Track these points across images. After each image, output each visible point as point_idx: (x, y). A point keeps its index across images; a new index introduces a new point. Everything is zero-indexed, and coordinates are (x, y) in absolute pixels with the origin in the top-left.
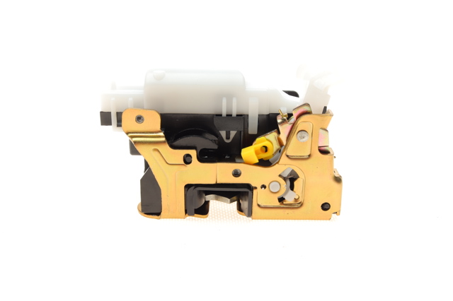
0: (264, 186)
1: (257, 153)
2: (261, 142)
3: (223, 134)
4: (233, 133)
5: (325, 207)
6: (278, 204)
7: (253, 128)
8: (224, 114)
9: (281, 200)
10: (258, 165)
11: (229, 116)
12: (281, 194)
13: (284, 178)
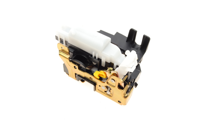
0: (100, 86)
1: (99, 75)
5: (119, 102)
6: (104, 92)
7: (103, 64)
8: (93, 56)
10: (99, 79)
11: (95, 57)
12: (106, 91)
13: (107, 87)
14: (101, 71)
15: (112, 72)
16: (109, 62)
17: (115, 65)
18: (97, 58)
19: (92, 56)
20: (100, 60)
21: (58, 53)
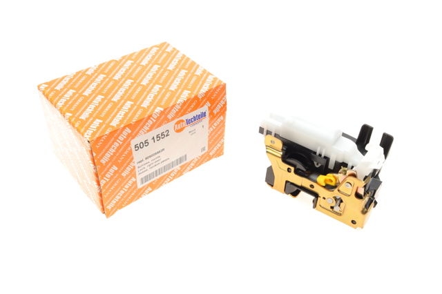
0: (324, 198)
1: (325, 181)
2: (330, 176)
3: (315, 163)
4: (320, 165)
5: (353, 222)
6: (329, 208)
7: (331, 166)
8: (318, 153)
9: (332, 208)
10: (324, 187)
11: (320, 155)
12: (332, 205)
13: (336, 199)
14: (328, 175)
15: (349, 172)
16: (340, 161)
17: (350, 165)
18: (323, 156)
19: (315, 153)
20: (327, 159)
21: (265, 150)
